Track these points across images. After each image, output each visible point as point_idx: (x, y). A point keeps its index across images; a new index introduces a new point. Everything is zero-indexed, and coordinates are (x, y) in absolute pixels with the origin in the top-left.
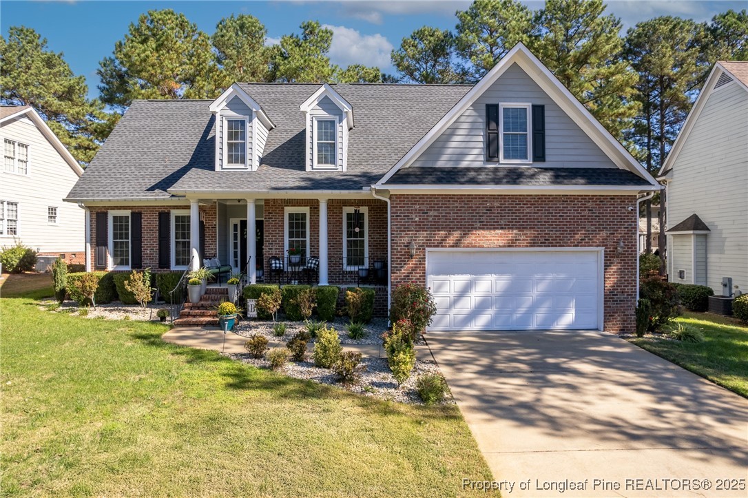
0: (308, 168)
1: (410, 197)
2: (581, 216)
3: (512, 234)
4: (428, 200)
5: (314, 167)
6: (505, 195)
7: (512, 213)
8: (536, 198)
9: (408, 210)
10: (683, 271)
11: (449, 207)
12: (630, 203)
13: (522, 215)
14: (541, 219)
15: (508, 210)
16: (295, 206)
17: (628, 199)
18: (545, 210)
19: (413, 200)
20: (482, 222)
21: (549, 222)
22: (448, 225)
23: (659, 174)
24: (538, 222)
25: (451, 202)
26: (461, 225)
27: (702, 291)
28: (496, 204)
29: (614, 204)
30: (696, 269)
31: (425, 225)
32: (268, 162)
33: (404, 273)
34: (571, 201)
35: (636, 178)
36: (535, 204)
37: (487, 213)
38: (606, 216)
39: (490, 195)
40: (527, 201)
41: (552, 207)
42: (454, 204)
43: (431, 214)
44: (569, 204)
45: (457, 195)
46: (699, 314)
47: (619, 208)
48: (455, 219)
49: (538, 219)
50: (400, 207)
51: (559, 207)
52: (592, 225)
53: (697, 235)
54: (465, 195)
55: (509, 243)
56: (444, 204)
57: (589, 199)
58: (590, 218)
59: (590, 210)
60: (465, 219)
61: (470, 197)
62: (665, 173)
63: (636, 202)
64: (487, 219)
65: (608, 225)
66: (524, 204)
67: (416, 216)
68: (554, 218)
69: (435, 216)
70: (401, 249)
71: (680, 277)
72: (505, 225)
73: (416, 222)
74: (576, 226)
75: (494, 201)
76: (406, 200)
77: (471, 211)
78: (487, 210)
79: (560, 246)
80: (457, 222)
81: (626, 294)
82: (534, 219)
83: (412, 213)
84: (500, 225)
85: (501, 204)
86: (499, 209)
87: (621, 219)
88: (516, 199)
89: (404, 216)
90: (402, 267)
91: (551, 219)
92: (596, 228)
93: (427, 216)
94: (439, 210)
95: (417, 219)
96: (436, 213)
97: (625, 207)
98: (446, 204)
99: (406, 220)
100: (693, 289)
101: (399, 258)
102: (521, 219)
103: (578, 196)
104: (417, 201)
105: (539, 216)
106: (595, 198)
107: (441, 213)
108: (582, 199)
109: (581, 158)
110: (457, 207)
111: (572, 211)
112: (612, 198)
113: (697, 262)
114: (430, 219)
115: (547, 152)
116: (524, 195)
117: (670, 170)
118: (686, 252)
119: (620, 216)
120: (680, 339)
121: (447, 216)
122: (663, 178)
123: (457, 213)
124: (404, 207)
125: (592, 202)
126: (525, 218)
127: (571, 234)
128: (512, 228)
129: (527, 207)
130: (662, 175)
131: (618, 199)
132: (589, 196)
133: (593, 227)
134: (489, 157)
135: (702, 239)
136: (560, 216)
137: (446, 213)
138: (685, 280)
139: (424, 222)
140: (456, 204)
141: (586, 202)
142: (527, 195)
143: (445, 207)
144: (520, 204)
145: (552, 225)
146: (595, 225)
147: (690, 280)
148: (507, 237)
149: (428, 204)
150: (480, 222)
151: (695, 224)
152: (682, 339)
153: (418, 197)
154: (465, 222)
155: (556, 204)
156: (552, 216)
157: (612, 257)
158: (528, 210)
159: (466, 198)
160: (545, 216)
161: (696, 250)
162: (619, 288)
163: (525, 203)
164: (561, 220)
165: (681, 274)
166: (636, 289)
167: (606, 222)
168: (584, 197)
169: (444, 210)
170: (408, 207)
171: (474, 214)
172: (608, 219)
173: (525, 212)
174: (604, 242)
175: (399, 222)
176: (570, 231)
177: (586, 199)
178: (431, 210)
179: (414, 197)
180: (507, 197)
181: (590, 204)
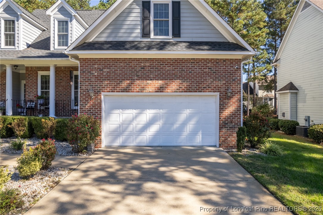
0: (52, 49)
1: (92, 60)
2: (204, 72)
3: (158, 84)
4: (103, 62)
5: (55, 48)
6: (153, 59)
7: (158, 70)
8: (174, 60)
9: (90, 68)
10: (285, 113)
11: (117, 66)
12: (236, 64)
13: (164, 71)
14: (177, 74)
15: (156, 68)
16: (43, 71)
17: (235, 61)
18: (180, 68)
19: (94, 62)
20: (138, 76)
21: (182, 76)
22: (116, 78)
23: (273, 62)
24: (175, 76)
25: (118, 63)
26: (124, 78)
27: (292, 123)
28: (147, 64)
29: (226, 65)
30: (291, 112)
31: (101, 78)
32: (33, 46)
33: (88, 109)
34: (197, 63)
35: (239, 47)
36: (173, 65)
37: (141, 70)
38: (221, 72)
39: (144, 59)
40: (167, 63)
41: (184, 66)
42: (120, 64)
43: (105, 71)
44: (196, 65)
45: (122, 59)
46: (290, 136)
47: (229, 67)
48: (121, 74)
49: (175, 74)
50: (85, 66)
51: (189, 66)
52: (210, 78)
53: (292, 93)
54: (127, 59)
55: (156, 89)
56: (114, 64)
57: (209, 61)
58: (210, 73)
59: (209, 69)
60: (127, 74)
61: (131, 60)
62: (276, 61)
63: (241, 63)
64: (141, 74)
65: (222, 78)
66: (166, 65)
67: (96, 72)
68: (185, 73)
69: (107, 72)
70: (85, 93)
71: (283, 116)
72: (153, 78)
73: (95, 76)
74: (200, 79)
75: (146, 63)
76: (89, 62)
77: (131, 69)
78: (141, 68)
79: (189, 92)
80: (122, 76)
81: (233, 123)
82: (172, 74)
83: (93, 70)
84: (150, 78)
85: (151, 64)
86: (150, 67)
87: (230, 74)
88: (161, 61)
89: (88, 72)
90: (86, 105)
91: (184, 74)
92: (213, 80)
93: (103, 72)
94: (110, 68)
95: (96, 74)
96: (108, 70)
97: (233, 67)
98: (115, 64)
99: (89, 75)
100: (288, 122)
101: (84, 99)
102: (164, 74)
103: (201, 59)
104: (96, 62)
105: (176, 72)
106: (213, 60)
107: (112, 70)
108: (204, 61)
109: (204, 35)
110: (122, 66)
111: (198, 69)
112: (225, 60)
113: (291, 108)
114: (105, 74)
115: (182, 31)
116: (166, 59)
117: (279, 59)
118: (286, 102)
119: (230, 72)
120: (267, 154)
121: (115, 72)
122: (275, 64)
123: (122, 70)
124: (88, 66)
125: (211, 63)
126: (166, 73)
127: (197, 84)
128: (158, 80)
129: (168, 67)
130: (275, 62)
131: (228, 61)
132: (209, 59)
133: (212, 80)
134: (144, 34)
135: (295, 95)
136: (189, 72)
137: (115, 70)
138: (285, 117)
139: (100, 76)
140: (121, 64)
141: (207, 63)
142: (168, 59)
143: (114, 66)
144: (163, 64)
145: (185, 78)
146: (213, 78)
147: (288, 117)
148: (155, 86)
149: (103, 64)
150: (137, 76)
151: (291, 87)
152: (268, 153)
153: (97, 60)
154: (127, 76)
155: (187, 65)
156: (185, 72)
157: (224, 99)
158: (168, 68)
159: (128, 61)
160: (180, 72)
161: (291, 101)
162: (229, 119)
163: (166, 63)
164: (190, 75)
165: (283, 115)
166: (240, 120)
167: (220, 76)
168: (206, 60)
169: (113, 68)
170: (90, 66)
171: (133, 71)
172: (221, 74)
173: (166, 69)
174: (219, 89)
175: (84, 76)
176: (196, 82)
177: (207, 61)
178: (105, 68)
179: (94, 60)
180: (155, 60)
181: (209, 64)
